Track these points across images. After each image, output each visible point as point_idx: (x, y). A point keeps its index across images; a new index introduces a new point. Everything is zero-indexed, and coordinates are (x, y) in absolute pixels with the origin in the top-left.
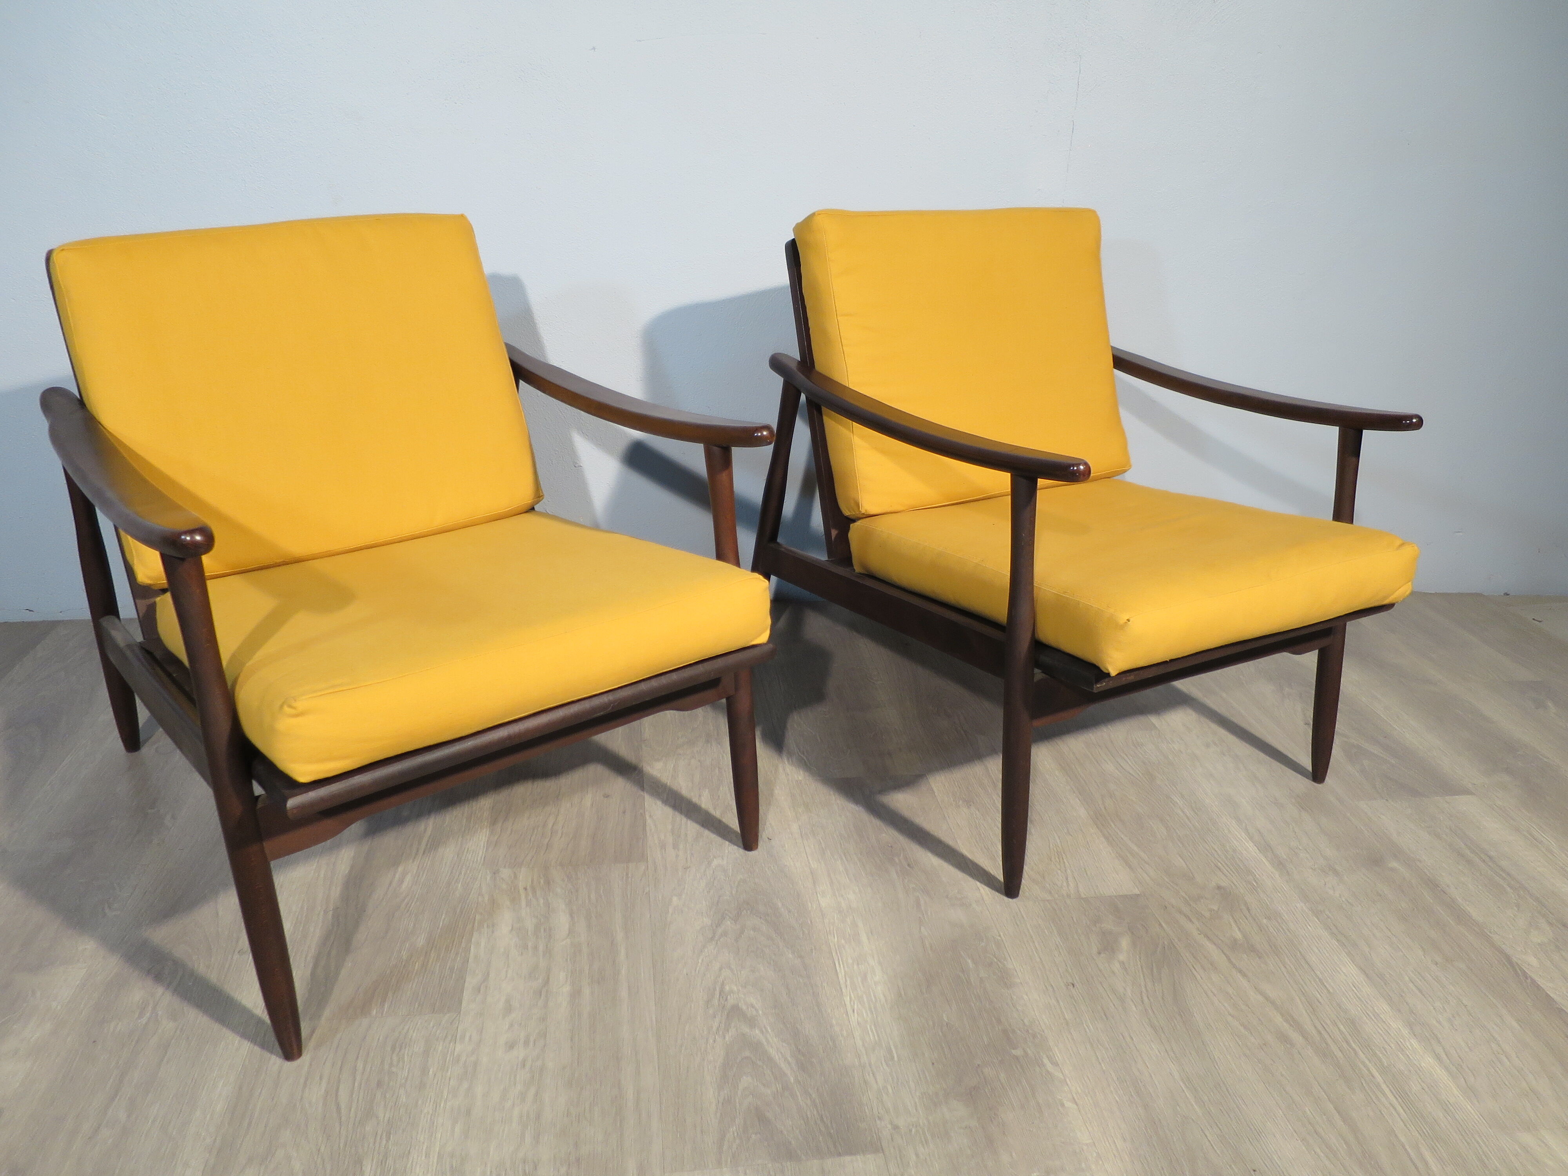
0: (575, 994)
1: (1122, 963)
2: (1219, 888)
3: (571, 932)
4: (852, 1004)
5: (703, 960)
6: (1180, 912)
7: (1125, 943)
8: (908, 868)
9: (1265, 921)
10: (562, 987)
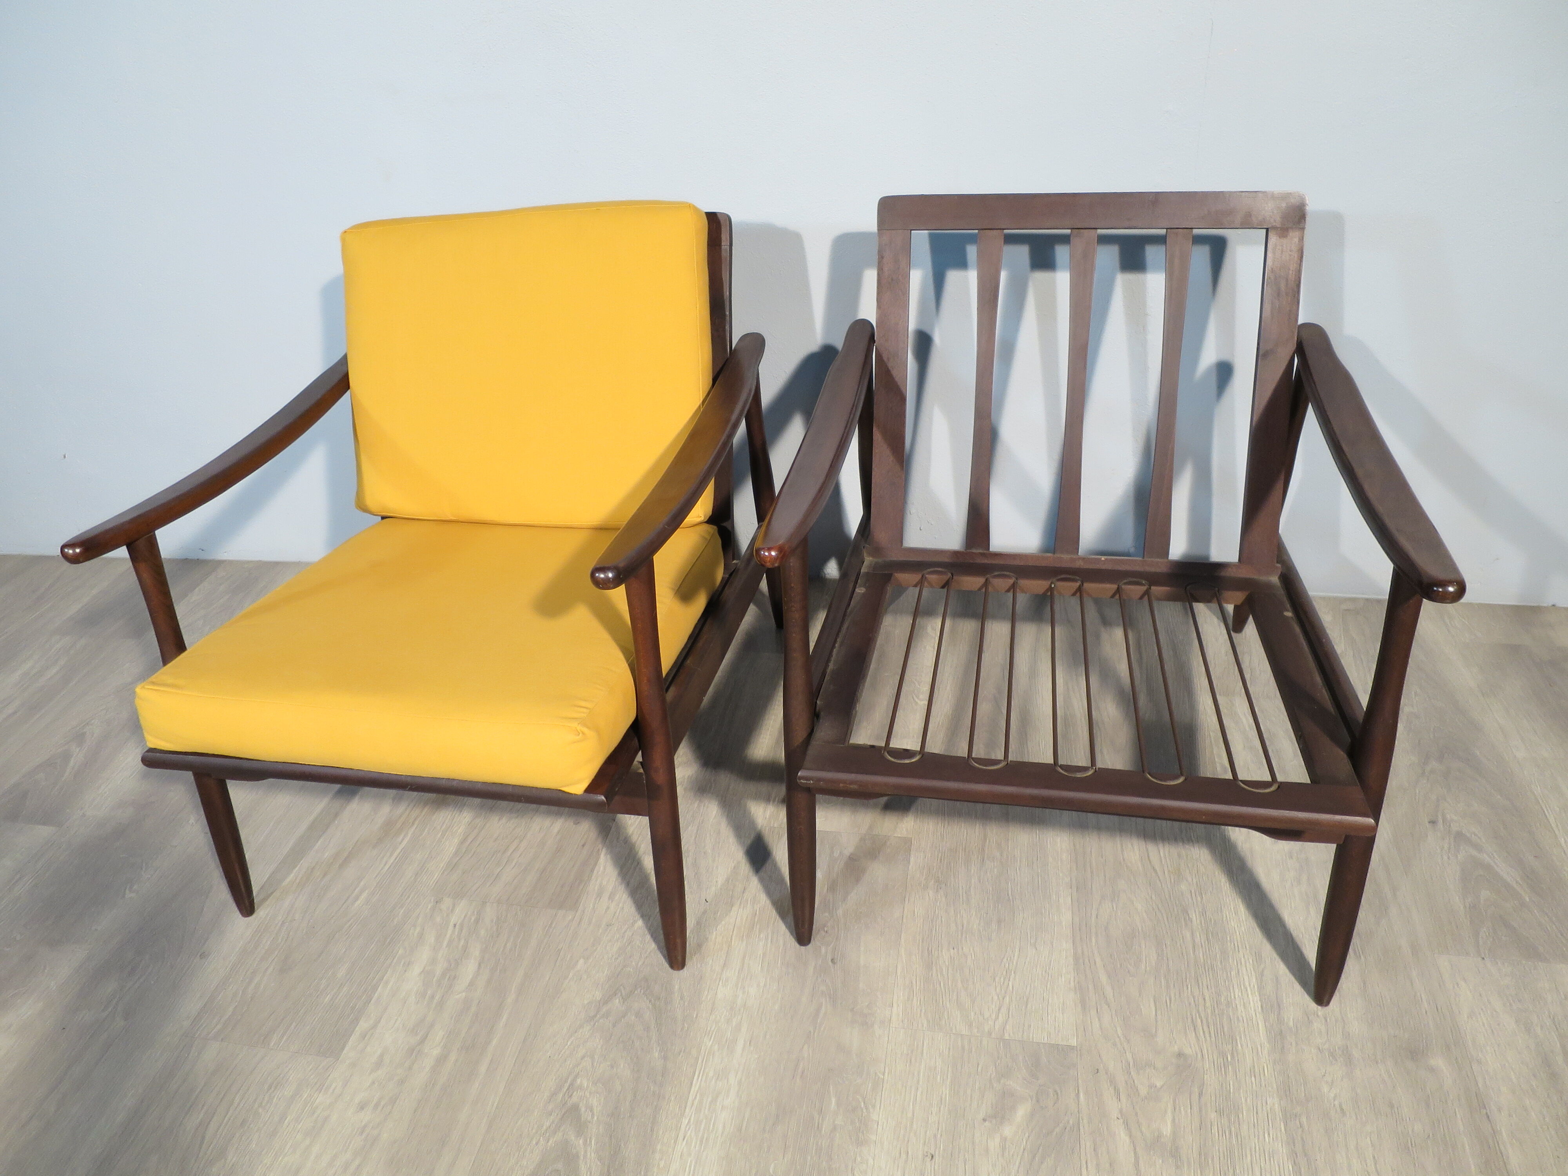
0: (441, 1060)
1: (1004, 1139)
2: (1180, 1055)
3: (471, 984)
4: (687, 1129)
5: (572, 1042)
6: (1111, 1082)
7: (1022, 1112)
8: (830, 963)
9: (1213, 1115)
10: (433, 1050)
